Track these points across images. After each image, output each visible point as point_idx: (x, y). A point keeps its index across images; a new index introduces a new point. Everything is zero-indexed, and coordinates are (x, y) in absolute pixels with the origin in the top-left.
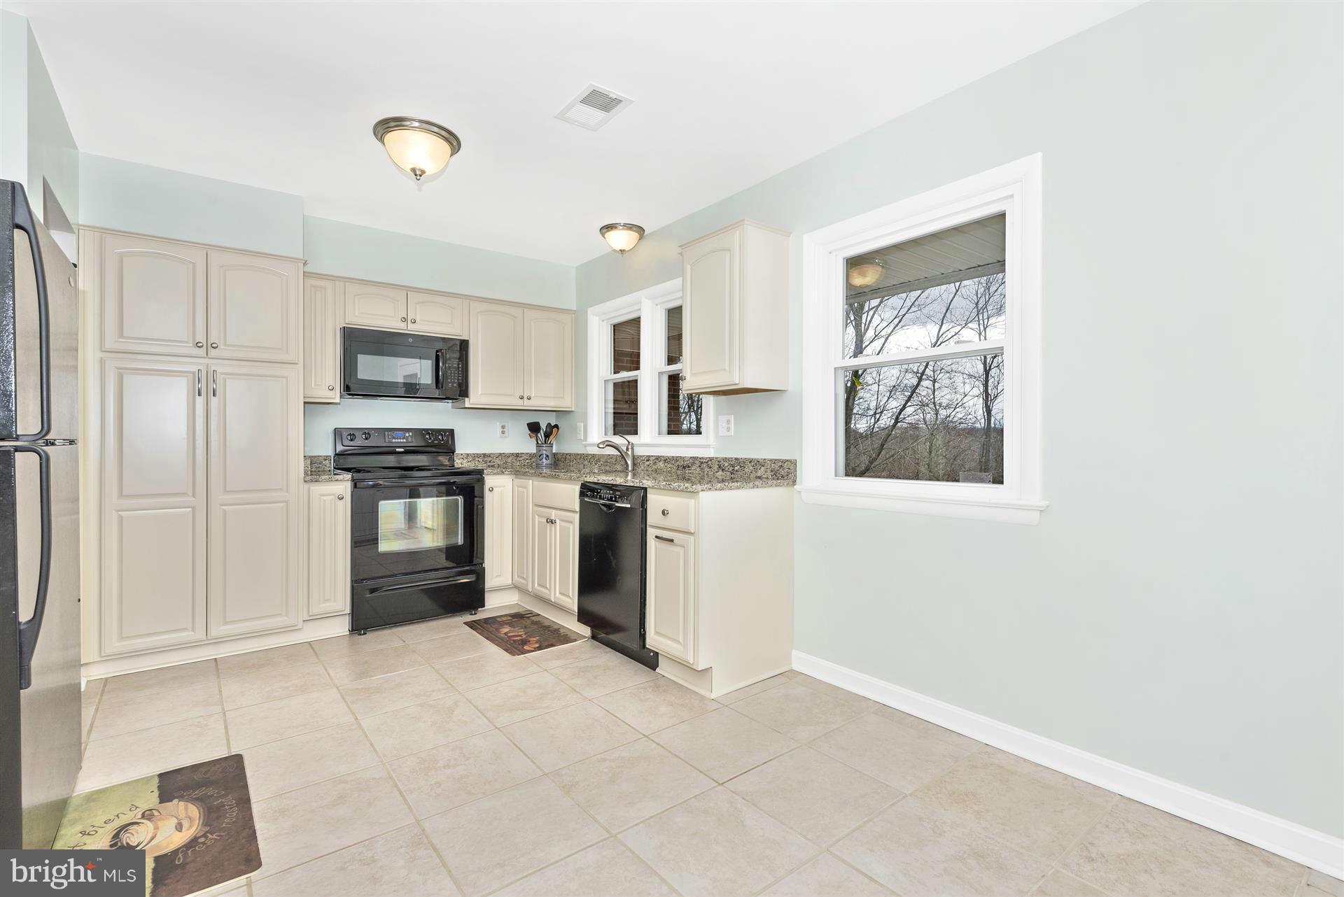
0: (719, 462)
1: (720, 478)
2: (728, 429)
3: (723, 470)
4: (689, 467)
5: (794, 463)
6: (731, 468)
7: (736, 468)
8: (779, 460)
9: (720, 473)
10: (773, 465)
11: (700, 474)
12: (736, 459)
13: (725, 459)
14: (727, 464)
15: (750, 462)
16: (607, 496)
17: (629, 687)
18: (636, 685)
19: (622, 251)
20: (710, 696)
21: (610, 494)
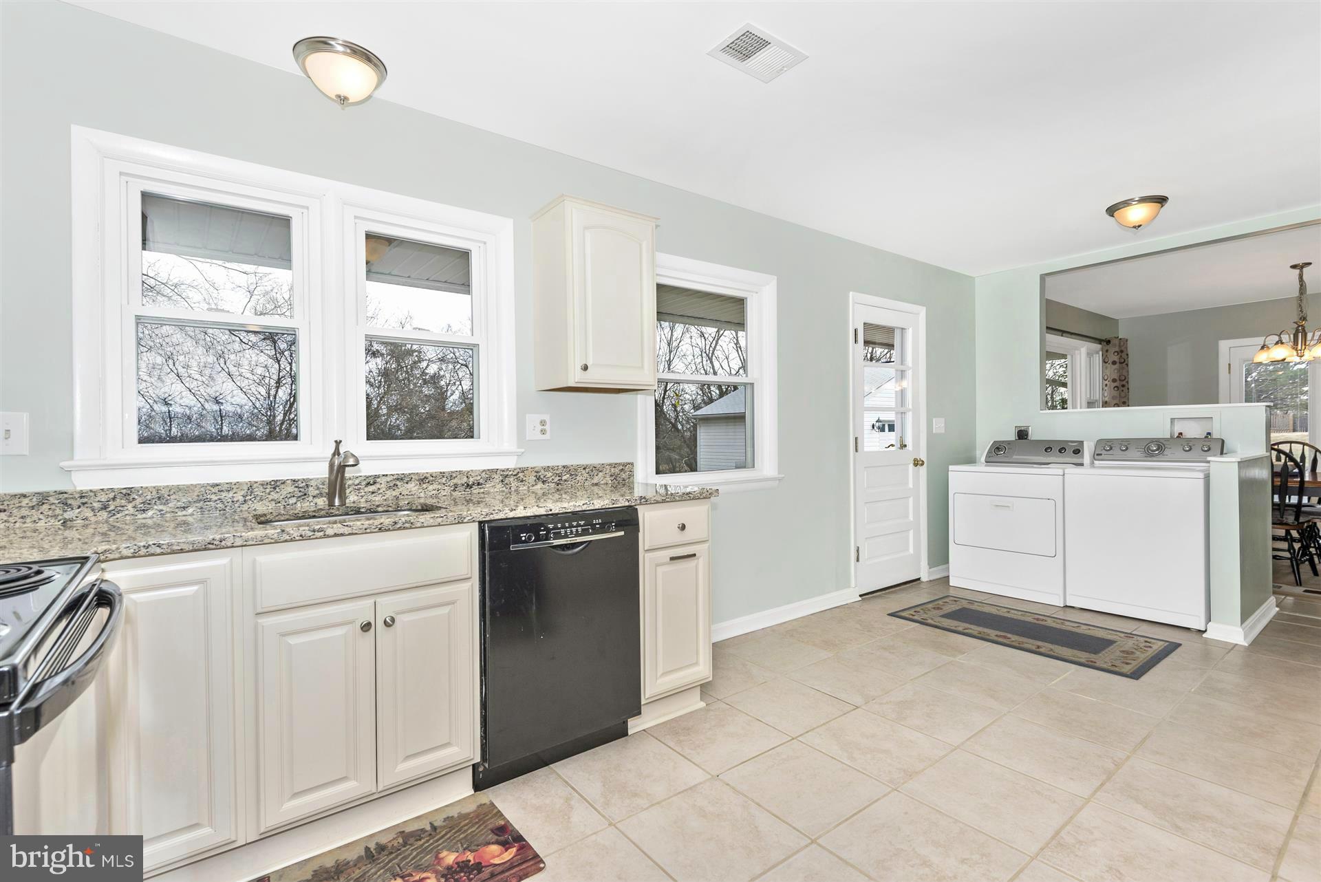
0: (537, 472)
1: (540, 493)
2: (543, 432)
3: (544, 482)
4: (479, 484)
5: (632, 464)
6: (557, 478)
7: (564, 478)
8: (620, 464)
9: (540, 485)
10: (612, 469)
11: (502, 491)
12: (564, 467)
13: (547, 469)
14: (549, 474)
15: (584, 469)
16: (571, 531)
17: (675, 751)
18: (670, 747)
19: (343, 100)
20: (703, 704)
21: (579, 525)
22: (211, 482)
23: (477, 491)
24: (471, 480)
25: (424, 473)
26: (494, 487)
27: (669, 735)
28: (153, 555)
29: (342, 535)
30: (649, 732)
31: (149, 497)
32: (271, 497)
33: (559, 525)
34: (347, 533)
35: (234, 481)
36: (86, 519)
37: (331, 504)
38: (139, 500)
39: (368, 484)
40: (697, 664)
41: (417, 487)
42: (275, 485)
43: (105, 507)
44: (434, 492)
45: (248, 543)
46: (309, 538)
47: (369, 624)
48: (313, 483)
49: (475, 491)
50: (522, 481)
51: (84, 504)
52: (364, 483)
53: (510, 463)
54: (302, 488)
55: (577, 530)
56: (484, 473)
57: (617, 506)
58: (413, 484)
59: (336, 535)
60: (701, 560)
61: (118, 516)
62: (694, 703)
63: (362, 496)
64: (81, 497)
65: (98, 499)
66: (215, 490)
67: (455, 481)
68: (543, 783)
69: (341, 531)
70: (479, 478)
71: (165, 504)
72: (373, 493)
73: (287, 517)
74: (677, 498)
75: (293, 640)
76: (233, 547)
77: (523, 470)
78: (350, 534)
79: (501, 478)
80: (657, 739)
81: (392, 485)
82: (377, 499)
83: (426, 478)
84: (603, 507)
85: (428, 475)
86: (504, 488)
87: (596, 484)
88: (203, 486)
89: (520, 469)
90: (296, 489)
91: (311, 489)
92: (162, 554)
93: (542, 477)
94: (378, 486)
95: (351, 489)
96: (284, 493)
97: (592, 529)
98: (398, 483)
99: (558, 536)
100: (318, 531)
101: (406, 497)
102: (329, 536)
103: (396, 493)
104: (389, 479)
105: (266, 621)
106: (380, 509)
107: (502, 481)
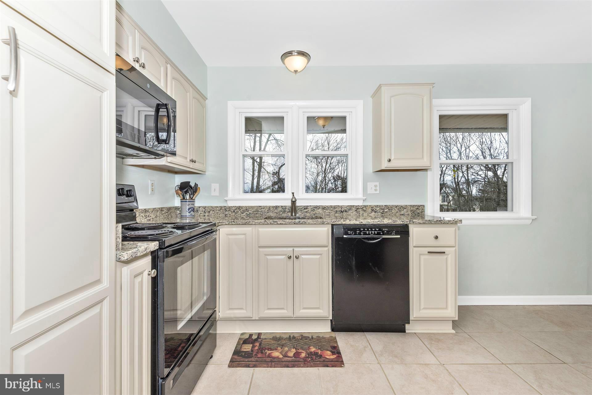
0: (372, 207)
1: (373, 216)
2: (376, 190)
3: (375, 212)
4: (346, 211)
5: (424, 206)
6: (382, 211)
7: (385, 211)
8: (416, 206)
9: (373, 213)
10: (412, 208)
11: (356, 215)
12: (385, 206)
13: (377, 206)
14: (378, 209)
15: (396, 207)
16: (372, 232)
17: (427, 347)
18: (424, 344)
19: (296, 71)
20: (453, 332)
21: (376, 230)
22: (259, 205)
23: (345, 214)
24: (343, 209)
25: (324, 206)
26: (353, 213)
27: (427, 339)
28: (233, 225)
29: (282, 224)
30: (417, 335)
31: (244, 209)
32: (275, 211)
33: (366, 229)
34: (284, 224)
35: (265, 205)
36: (230, 214)
37: (292, 215)
38: (242, 210)
39: (305, 209)
40: (446, 308)
41: (322, 211)
42: (276, 207)
43: (234, 212)
44: (328, 213)
45: (256, 224)
46: (273, 224)
47: (291, 256)
48: (287, 207)
49: (344, 214)
50: (365, 211)
51: (230, 210)
52: (303, 208)
53: (360, 203)
54: (284, 208)
55: (375, 232)
56: (348, 207)
57: (396, 223)
58: (320, 210)
59: (280, 224)
60: (449, 256)
61: (237, 214)
62: (448, 329)
63: (303, 213)
64: (229, 208)
65: (233, 209)
66: (260, 208)
67: (336, 209)
68: (358, 338)
69: (282, 223)
70: (346, 208)
71: (248, 212)
72: (306, 212)
73: (277, 218)
74: (433, 222)
75: (269, 257)
76: (252, 224)
77: (365, 206)
78: (285, 224)
79: (355, 209)
80: (419, 338)
81: (313, 209)
82: (308, 214)
83: (325, 207)
84: (388, 223)
85: (326, 207)
86: (357, 214)
87: (403, 215)
88: (257, 206)
89: (364, 206)
90: (282, 209)
91: (287, 209)
92: (235, 224)
93: (374, 210)
94: (308, 210)
95: (299, 210)
96: (279, 210)
97: (382, 232)
98: (315, 209)
99: (365, 234)
100: (275, 222)
101: (318, 214)
102: (278, 224)
103: (314, 213)
104: (312, 207)
105: (261, 249)
106: (306, 218)
107: (356, 210)
